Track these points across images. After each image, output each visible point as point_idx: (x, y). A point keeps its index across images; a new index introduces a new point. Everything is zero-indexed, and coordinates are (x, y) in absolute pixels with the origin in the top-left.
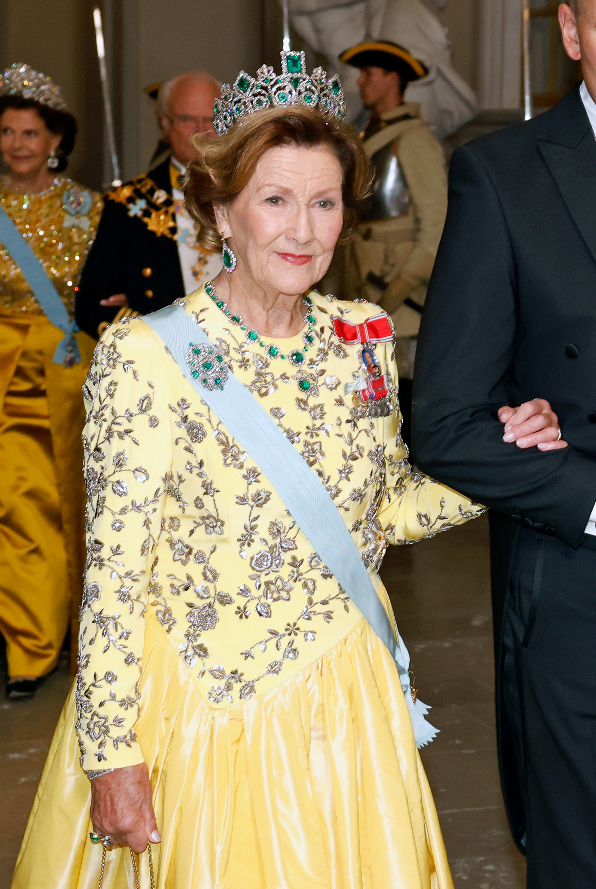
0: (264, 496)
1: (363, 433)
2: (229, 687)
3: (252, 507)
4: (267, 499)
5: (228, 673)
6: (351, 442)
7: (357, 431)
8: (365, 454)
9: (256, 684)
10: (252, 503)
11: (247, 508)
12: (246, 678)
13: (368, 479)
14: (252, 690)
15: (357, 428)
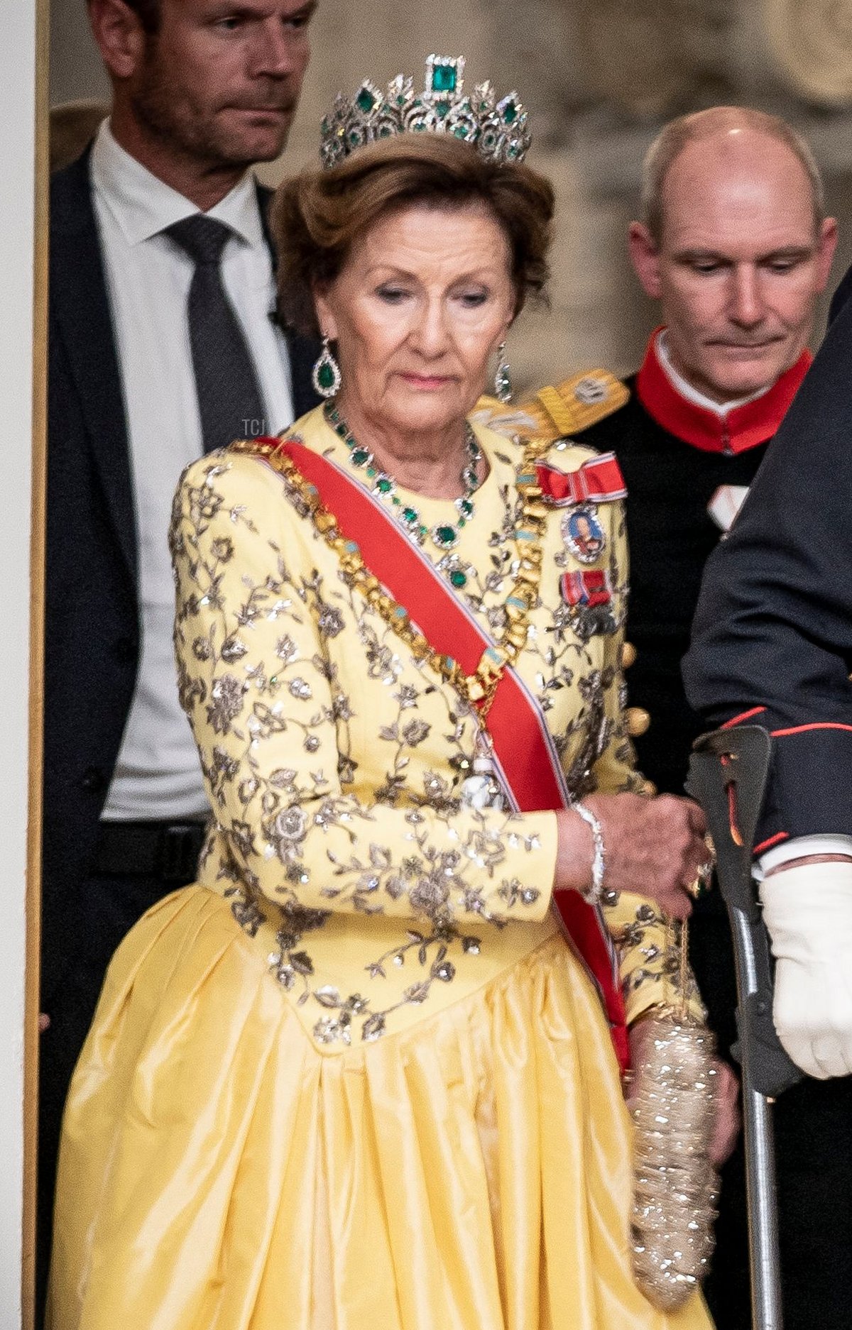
0: (421, 729)
1: (572, 649)
2: (345, 1021)
3: (401, 745)
4: (425, 735)
5: (343, 999)
6: (553, 661)
7: (563, 644)
8: (575, 681)
9: (388, 1020)
10: (402, 739)
11: (394, 746)
12: (374, 1007)
13: (575, 722)
14: (381, 1026)
15: (564, 640)
